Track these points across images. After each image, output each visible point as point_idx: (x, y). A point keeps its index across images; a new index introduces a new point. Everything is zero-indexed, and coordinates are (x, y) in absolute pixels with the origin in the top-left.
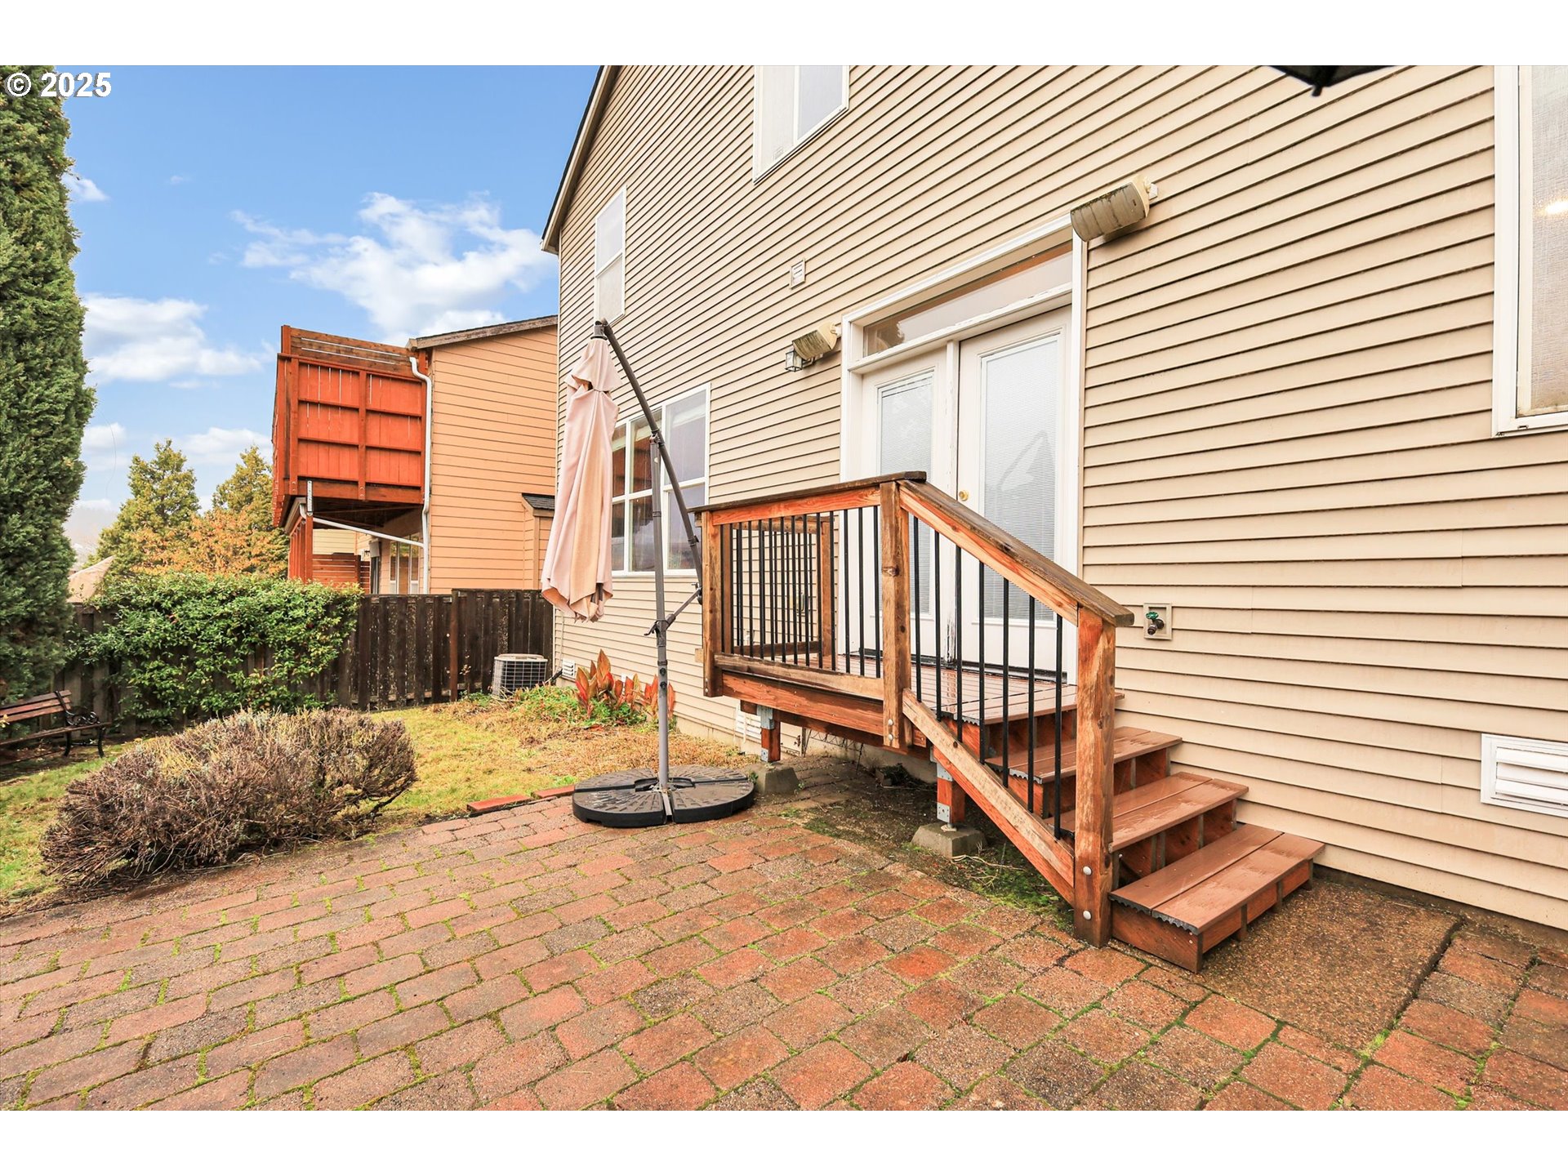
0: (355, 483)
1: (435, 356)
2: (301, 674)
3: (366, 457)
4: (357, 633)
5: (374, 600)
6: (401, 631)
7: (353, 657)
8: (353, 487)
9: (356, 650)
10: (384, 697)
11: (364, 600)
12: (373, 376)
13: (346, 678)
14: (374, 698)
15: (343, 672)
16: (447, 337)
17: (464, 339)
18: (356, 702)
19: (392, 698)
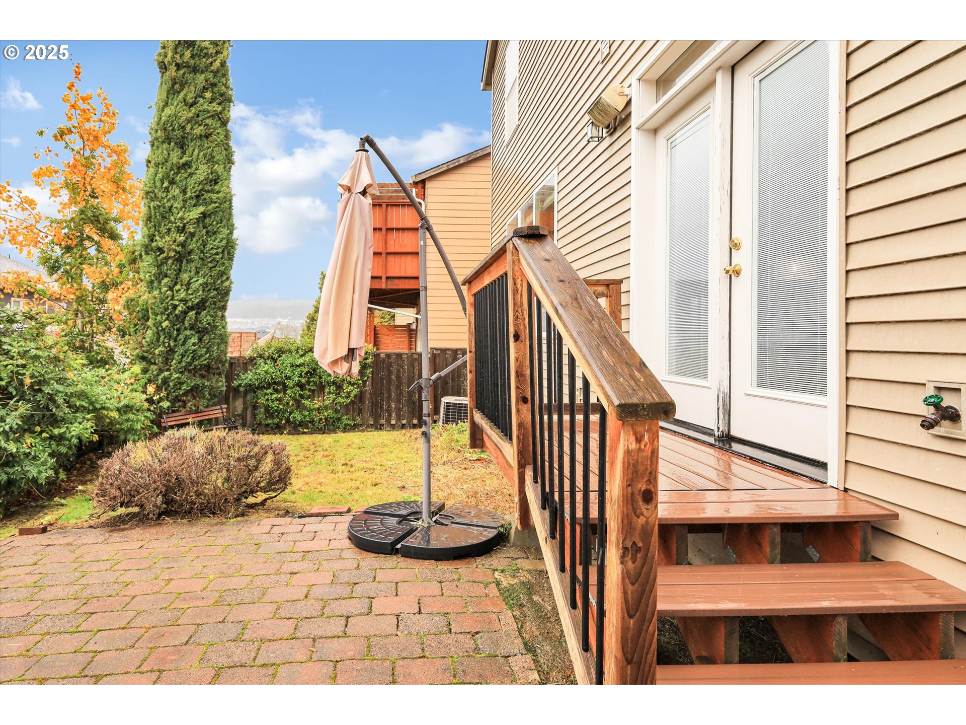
0: (380, 278)
1: (428, 185)
2: (339, 402)
3: (386, 260)
4: (372, 377)
5: (382, 356)
6: (398, 377)
7: (370, 394)
8: (379, 280)
9: (372, 389)
10: (388, 421)
11: (376, 356)
12: (391, 205)
13: (366, 407)
14: (383, 422)
15: (365, 402)
16: (435, 169)
17: (445, 169)
18: (372, 423)
19: (393, 422)
